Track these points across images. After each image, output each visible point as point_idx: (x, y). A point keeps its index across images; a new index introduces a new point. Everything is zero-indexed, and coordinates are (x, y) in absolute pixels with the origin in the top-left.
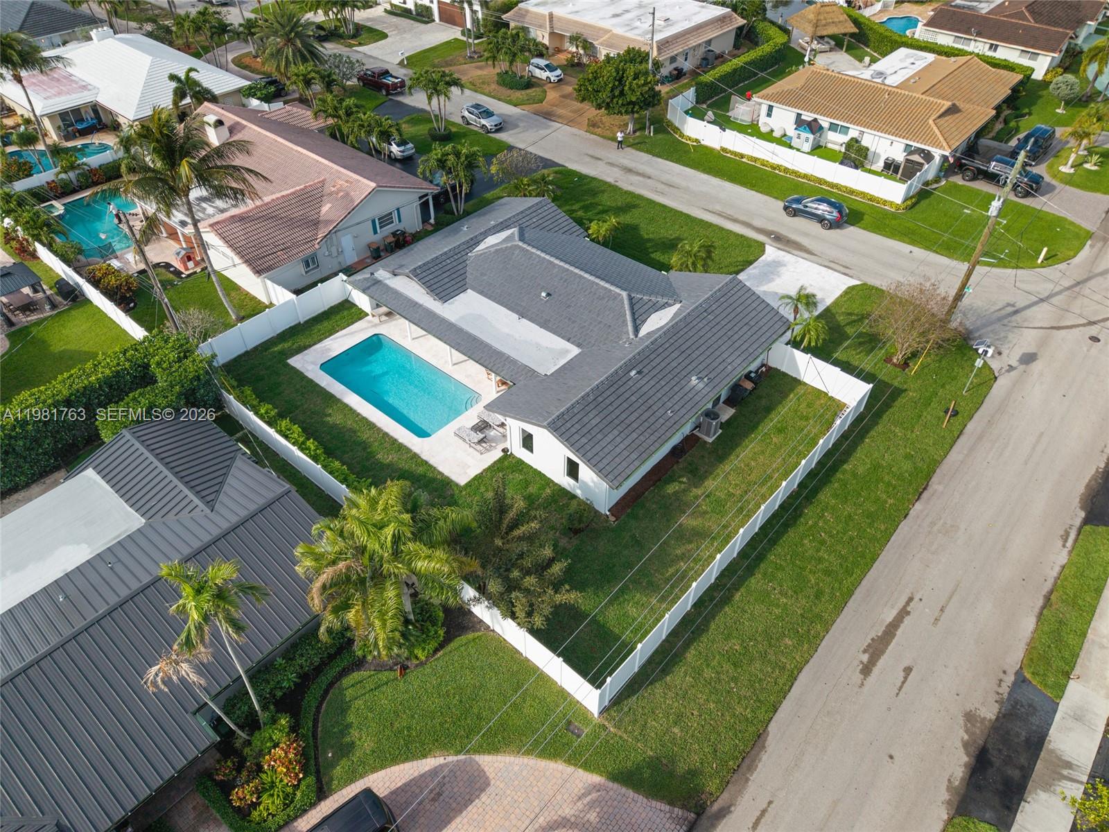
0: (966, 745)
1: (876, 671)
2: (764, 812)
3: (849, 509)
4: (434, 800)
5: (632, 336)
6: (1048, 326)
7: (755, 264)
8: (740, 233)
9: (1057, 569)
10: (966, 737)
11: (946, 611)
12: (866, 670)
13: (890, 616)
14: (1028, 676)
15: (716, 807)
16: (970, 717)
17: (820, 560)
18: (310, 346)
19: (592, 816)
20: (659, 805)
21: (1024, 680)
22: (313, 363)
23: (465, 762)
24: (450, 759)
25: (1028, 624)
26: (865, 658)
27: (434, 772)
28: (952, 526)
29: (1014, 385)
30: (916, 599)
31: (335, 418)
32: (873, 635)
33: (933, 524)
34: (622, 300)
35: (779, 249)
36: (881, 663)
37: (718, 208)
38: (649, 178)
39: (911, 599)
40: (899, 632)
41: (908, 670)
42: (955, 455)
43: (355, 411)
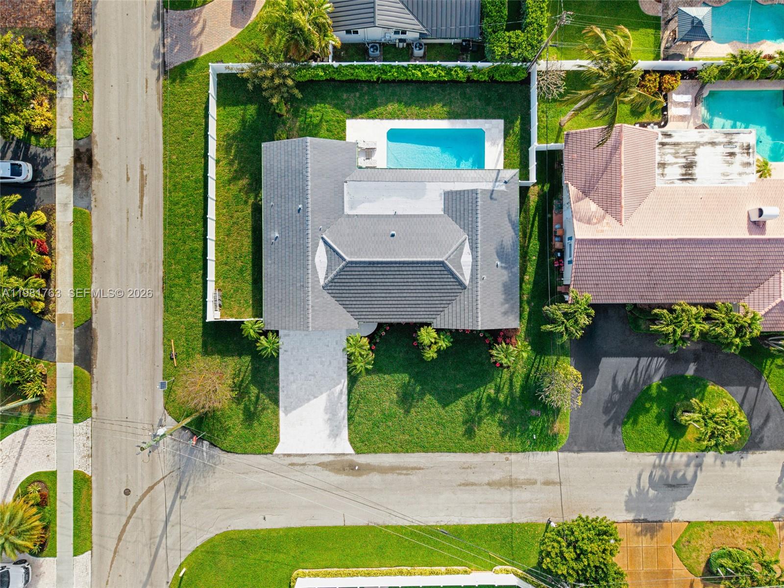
0: (97, 163)
1: (139, 170)
2: (147, 87)
3: (187, 247)
4: (243, 7)
5: (324, 236)
6: (156, 487)
7: (346, 421)
8: (378, 455)
9: (94, 280)
10: (99, 167)
11: (126, 220)
12: (142, 168)
13: (145, 199)
14: (87, 211)
15: (161, 78)
16: (100, 176)
17: (184, 206)
18: (505, 138)
19: (193, 43)
20: (178, 64)
21: (87, 208)
22: (490, 129)
23: (244, 25)
24: (249, 22)
25: (95, 239)
26: (145, 173)
27: (250, 14)
28: (142, 272)
29: (154, 408)
30: (139, 217)
31: (438, 108)
32: (147, 186)
33: (150, 267)
34: (347, 255)
35: (344, 454)
36: (138, 175)
37: (414, 478)
38: (489, 484)
39: (141, 215)
40: (138, 194)
41: (128, 179)
42: (160, 323)
43: (435, 119)
